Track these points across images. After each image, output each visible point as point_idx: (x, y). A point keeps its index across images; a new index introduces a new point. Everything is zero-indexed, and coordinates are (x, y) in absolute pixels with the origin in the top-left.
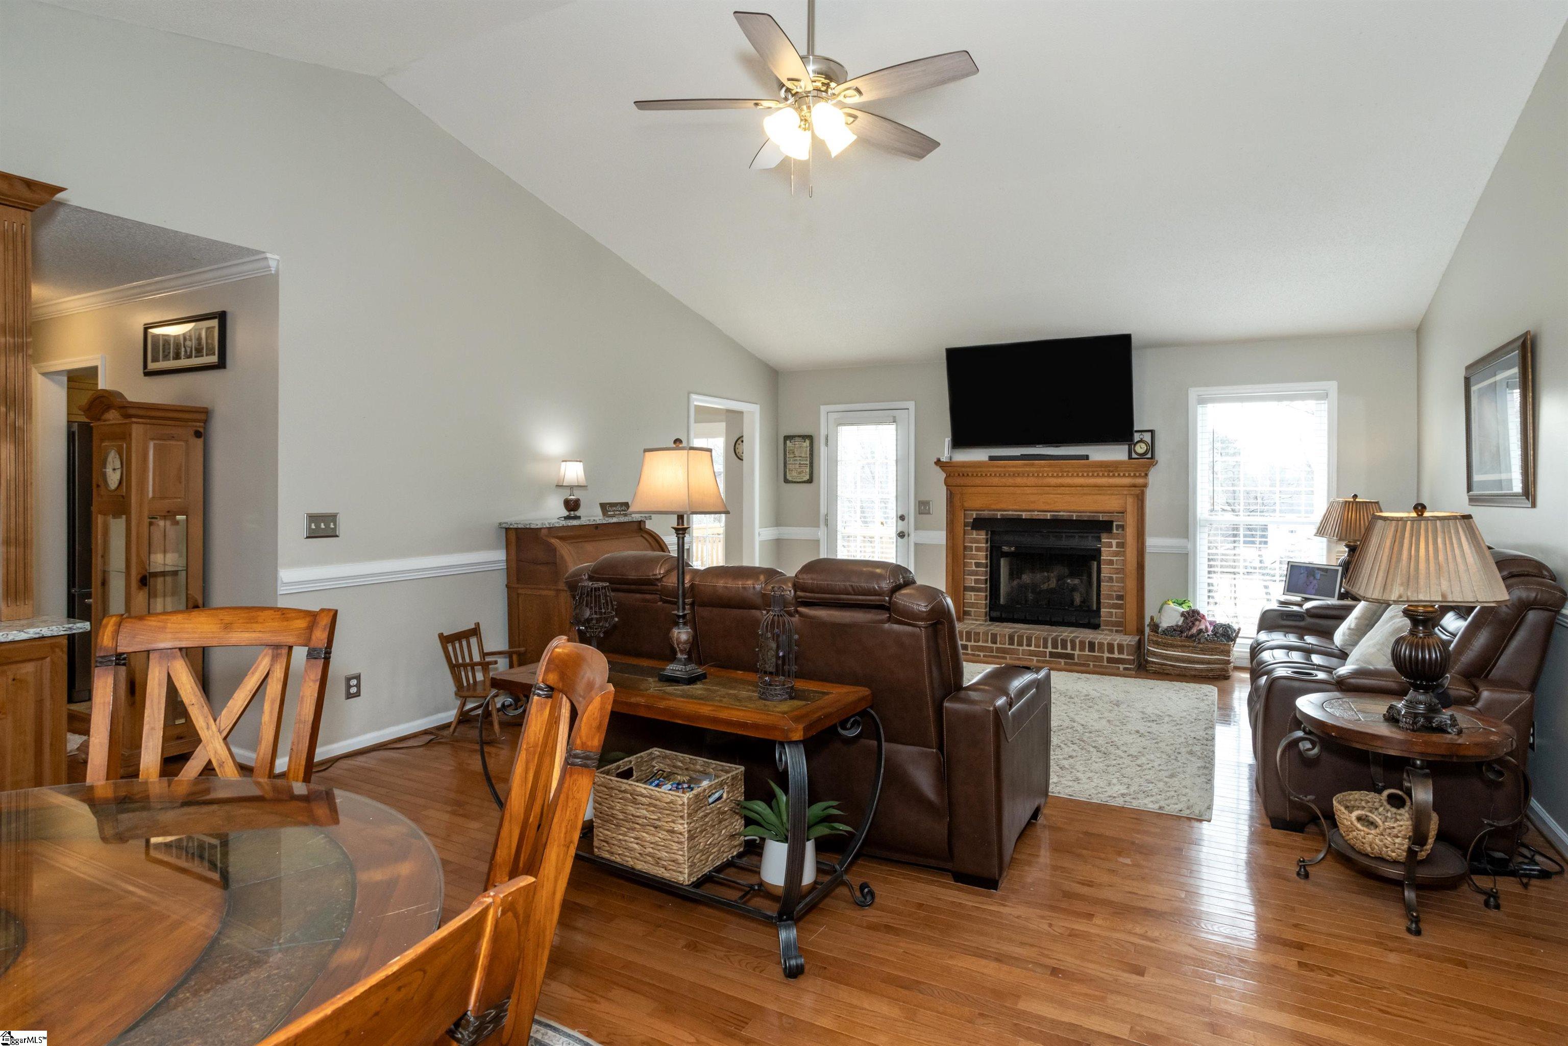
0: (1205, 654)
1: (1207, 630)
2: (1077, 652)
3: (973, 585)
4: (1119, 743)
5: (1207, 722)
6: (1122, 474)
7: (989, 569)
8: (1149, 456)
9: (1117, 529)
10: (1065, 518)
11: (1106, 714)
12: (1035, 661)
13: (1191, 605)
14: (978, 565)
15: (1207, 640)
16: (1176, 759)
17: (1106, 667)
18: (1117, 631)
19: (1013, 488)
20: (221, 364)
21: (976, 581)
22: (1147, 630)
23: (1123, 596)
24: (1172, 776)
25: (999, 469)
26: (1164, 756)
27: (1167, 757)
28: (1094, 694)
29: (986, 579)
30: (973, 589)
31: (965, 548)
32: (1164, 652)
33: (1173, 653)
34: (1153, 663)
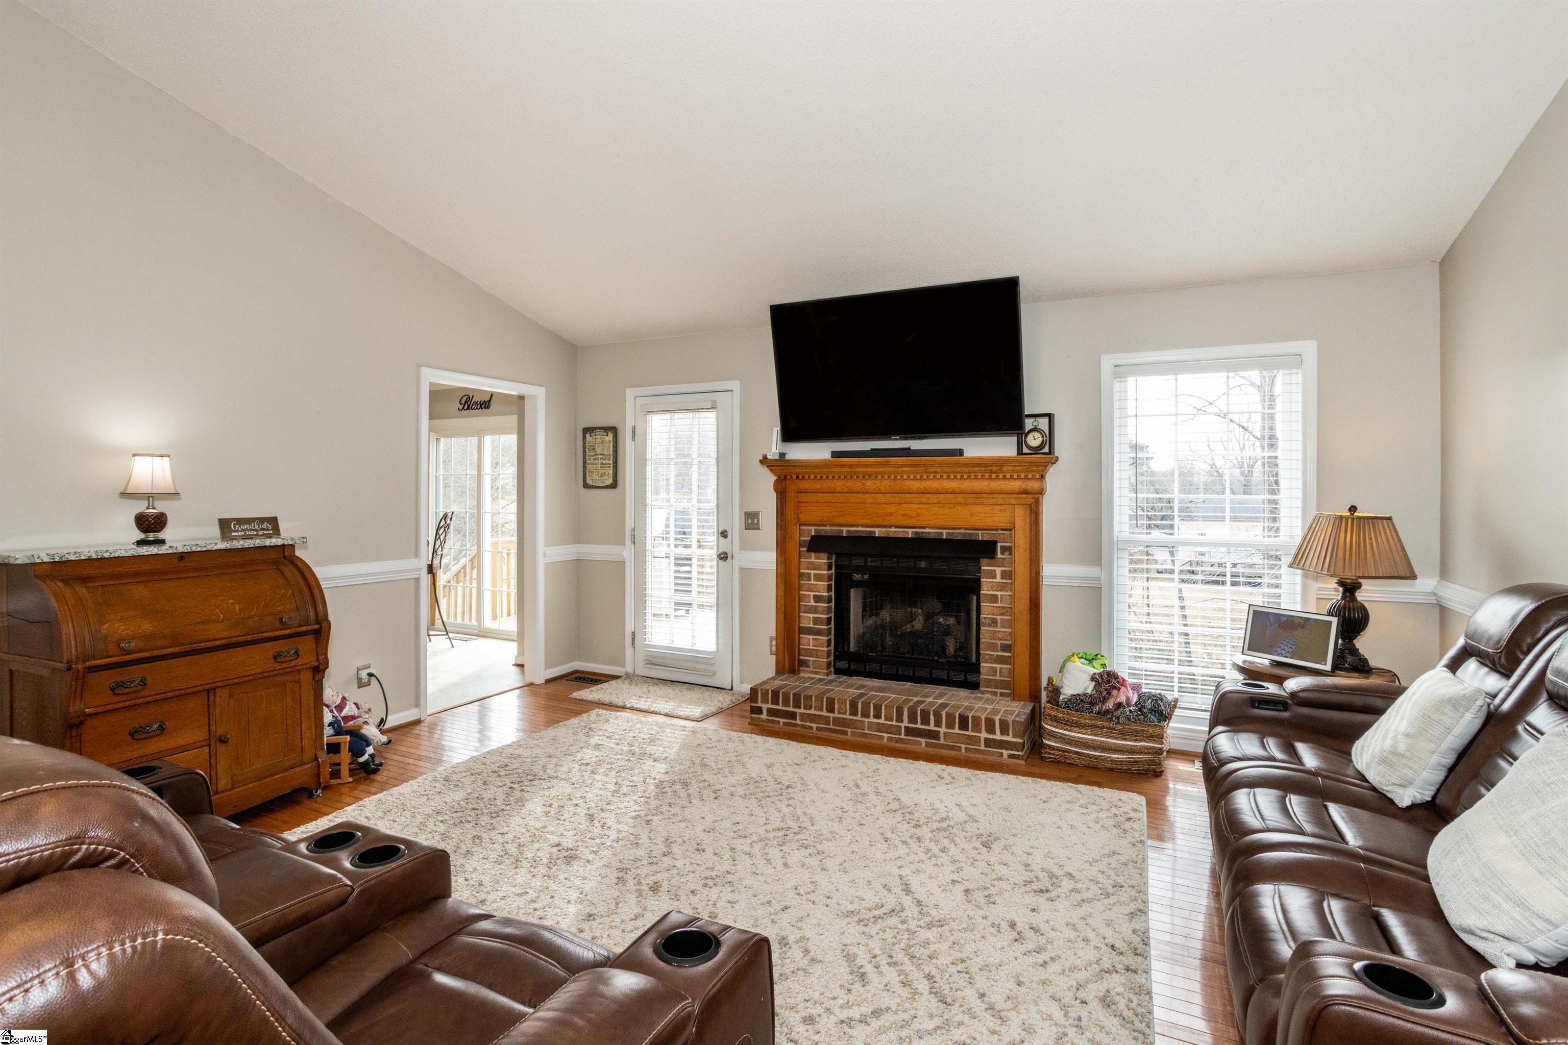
0: (1125, 740)
1: (1129, 704)
2: (943, 730)
3: (811, 625)
6: (1008, 476)
7: (833, 604)
8: (1046, 450)
9: (1002, 553)
10: (932, 536)
12: (885, 740)
13: (1106, 662)
14: (817, 599)
15: (1129, 718)
17: (983, 752)
18: (1001, 696)
19: (861, 495)
21: (816, 621)
22: (1044, 698)
23: (1010, 646)
25: (844, 469)
29: (829, 619)
30: (812, 631)
31: (801, 575)
32: (1064, 732)
33: (1079, 735)
34: (1050, 747)
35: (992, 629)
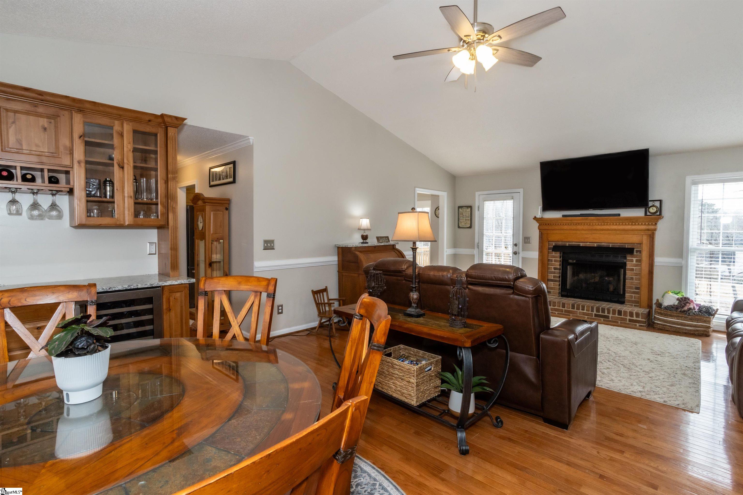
0: (692, 322)
1: (694, 309)
2: (611, 315)
3: (552, 278)
4: (637, 364)
5: (695, 359)
6: (640, 224)
7: (561, 271)
8: (658, 213)
9: (637, 253)
10: (605, 246)
11: (629, 348)
13: (684, 294)
14: (555, 269)
15: (695, 314)
16: (674, 377)
17: (628, 324)
18: (635, 306)
19: (575, 231)
20: (234, 182)
21: (554, 277)
22: (654, 306)
23: (639, 288)
24: (672, 385)
25: (568, 221)
26: (666, 374)
27: (668, 375)
28: (621, 337)
29: (560, 276)
30: (552, 280)
31: (548, 260)
32: (664, 318)
33: (671, 319)
34: (658, 324)
35: (631, 281)
